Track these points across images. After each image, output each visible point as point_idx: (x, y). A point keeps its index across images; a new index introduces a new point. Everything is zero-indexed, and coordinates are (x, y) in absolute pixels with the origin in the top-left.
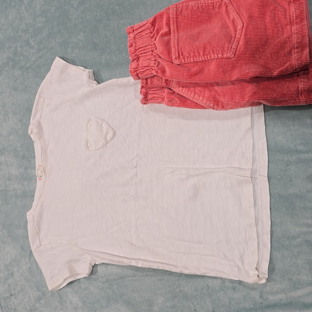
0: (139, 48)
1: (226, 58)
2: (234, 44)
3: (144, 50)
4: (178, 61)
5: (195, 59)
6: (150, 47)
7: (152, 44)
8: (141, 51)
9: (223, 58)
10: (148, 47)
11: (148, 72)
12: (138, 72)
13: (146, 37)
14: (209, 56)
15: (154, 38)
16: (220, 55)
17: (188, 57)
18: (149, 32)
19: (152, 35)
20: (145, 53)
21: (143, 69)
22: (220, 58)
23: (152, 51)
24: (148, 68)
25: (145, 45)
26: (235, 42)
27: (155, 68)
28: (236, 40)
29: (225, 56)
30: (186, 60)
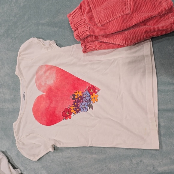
0: (76, 23)
1: (126, 15)
2: (128, 6)
3: (79, 23)
4: (100, 24)
5: (109, 20)
6: (82, 21)
7: (83, 19)
8: (78, 24)
9: (125, 15)
10: (81, 21)
11: (85, 34)
12: (79, 36)
13: (79, 16)
14: (116, 16)
15: (83, 15)
16: (122, 14)
17: (105, 20)
18: (79, 13)
19: (81, 14)
20: (80, 25)
21: (81, 33)
22: (123, 15)
23: (84, 23)
24: (84, 32)
25: (79, 20)
26: (128, 4)
27: (88, 31)
28: (128, 3)
29: (125, 13)
30: (104, 22)
